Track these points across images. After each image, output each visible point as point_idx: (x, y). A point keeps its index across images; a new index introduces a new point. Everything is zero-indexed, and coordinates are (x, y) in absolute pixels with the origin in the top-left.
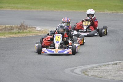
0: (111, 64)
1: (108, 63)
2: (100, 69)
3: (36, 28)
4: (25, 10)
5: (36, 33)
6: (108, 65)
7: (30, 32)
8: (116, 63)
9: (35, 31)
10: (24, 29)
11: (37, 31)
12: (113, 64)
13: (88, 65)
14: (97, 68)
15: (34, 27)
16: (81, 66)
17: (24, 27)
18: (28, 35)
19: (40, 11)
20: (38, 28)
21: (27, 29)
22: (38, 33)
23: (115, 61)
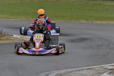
0: (85, 69)
1: (82, 68)
2: (74, 74)
3: (13, 35)
4: (4, 19)
5: (13, 40)
6: (83, 70)
7: (7, 39)
8: (91, 68)
9: (12, 39)
10: (2, 37)
11: (14, 39)
12: (88, 69)
13: (63, 69)
14: (71, 73)
15: (11, 35)
16: (56, 70)
17: (2, 34)
18: (6, 42)
19: (18, 21)
20: (15, 36)
21: (4, 37)
22: (15, 41)
23: (90, 66)
